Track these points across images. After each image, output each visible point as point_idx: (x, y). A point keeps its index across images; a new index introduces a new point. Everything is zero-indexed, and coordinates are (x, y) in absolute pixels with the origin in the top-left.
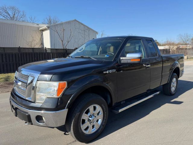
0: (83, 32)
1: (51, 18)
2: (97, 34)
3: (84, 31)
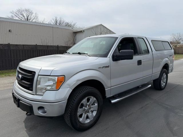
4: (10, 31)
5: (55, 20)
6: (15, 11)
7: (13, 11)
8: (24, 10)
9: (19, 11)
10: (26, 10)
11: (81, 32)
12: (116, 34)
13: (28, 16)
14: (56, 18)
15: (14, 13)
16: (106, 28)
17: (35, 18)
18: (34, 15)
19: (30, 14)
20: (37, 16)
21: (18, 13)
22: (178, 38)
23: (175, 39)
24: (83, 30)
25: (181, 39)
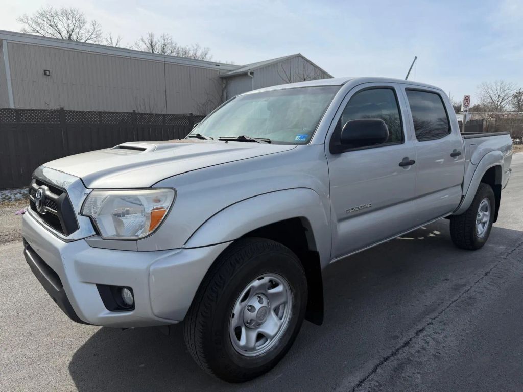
1: (155, 40)
4: (48, 73)
5: (147, 42)
7: (25, 15)
8: (59, 14)
9: (43, 15)
10: (66, 14)
11: (244, 75)
12: (333, 77)
13: (73, 30)
14: (151, 36)
15: (30, 23)
17: (94, 36)
18: (88, 26)
19: (76, 24)
20: (98, 29)
21: (40, 21)
22: (497, 96)
23: (491, 97)
24: (250, 71)
25: (505, 98)
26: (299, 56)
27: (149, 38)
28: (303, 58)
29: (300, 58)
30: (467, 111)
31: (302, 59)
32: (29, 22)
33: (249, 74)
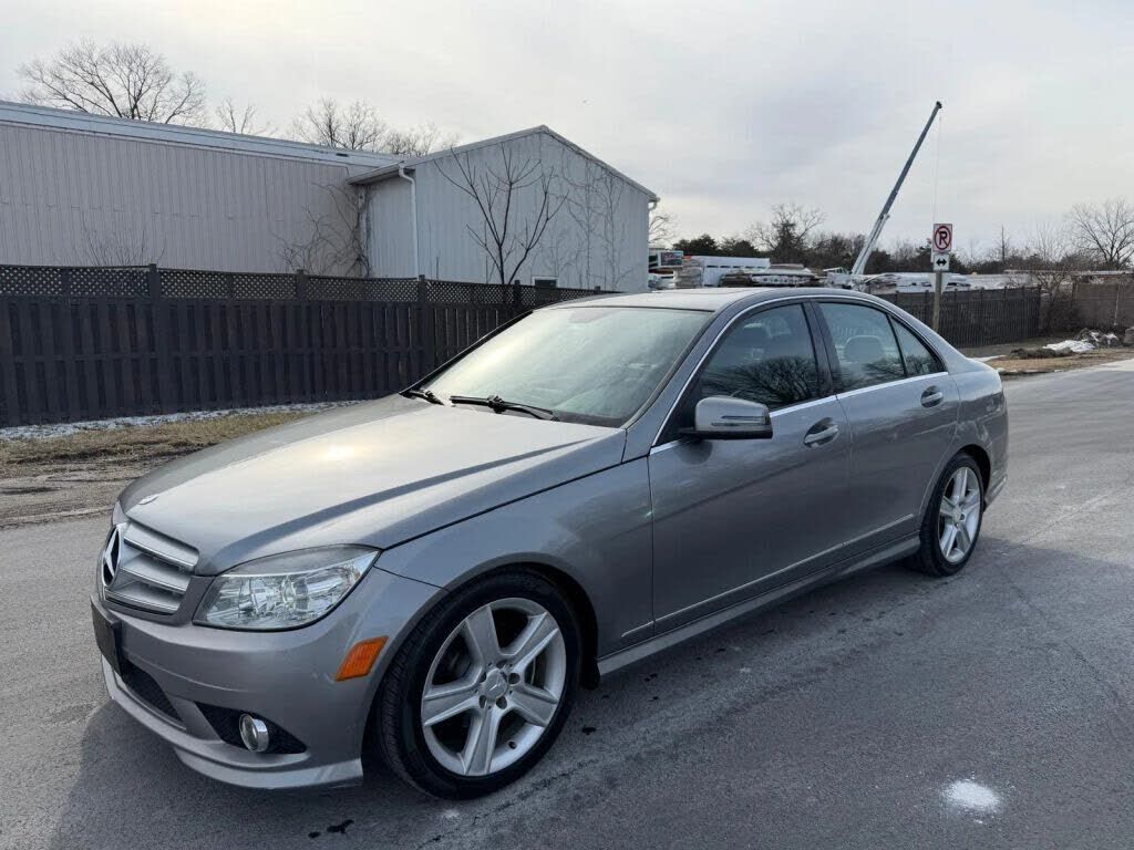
0: (582, 192)
1: (337, 116)
2: (651, 205)
3: (587, 187)
5: (322, 121)
6: (48, 64)
7: (36, 63)
8: (112, 58)
11: (390, 178)
13: (141, 94)
14: (329, 106)
15: (48, 78)
16: (579, 152)
17: (186, 106)
18: (176, 85)
19: (149, 81)
20: (197, 91)
21: (67, 75)
22: (1110, 235)
23: (1095, 238)
24: (402, 166)
25: (1129, 239)
26: (543, 132)
27: (323, 112)
28: (553, 136)
29: (545, 137)
30: (944, 262)
31: (551, 139)
32: (45, 78)
33: (402, 173)
